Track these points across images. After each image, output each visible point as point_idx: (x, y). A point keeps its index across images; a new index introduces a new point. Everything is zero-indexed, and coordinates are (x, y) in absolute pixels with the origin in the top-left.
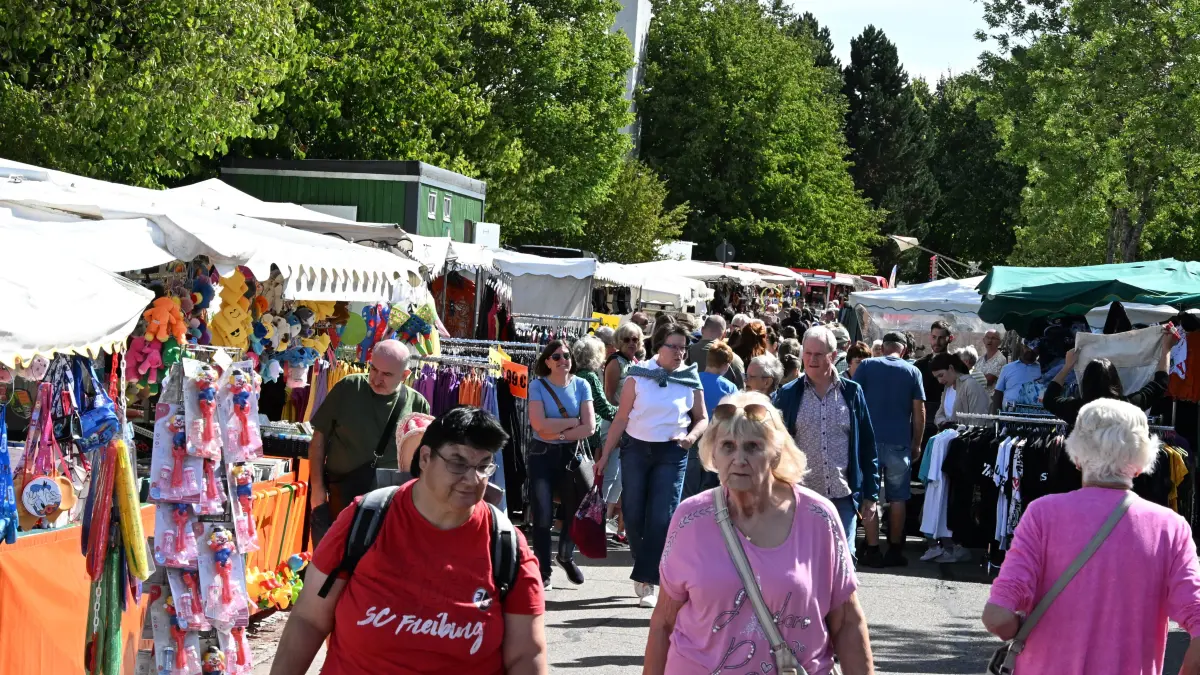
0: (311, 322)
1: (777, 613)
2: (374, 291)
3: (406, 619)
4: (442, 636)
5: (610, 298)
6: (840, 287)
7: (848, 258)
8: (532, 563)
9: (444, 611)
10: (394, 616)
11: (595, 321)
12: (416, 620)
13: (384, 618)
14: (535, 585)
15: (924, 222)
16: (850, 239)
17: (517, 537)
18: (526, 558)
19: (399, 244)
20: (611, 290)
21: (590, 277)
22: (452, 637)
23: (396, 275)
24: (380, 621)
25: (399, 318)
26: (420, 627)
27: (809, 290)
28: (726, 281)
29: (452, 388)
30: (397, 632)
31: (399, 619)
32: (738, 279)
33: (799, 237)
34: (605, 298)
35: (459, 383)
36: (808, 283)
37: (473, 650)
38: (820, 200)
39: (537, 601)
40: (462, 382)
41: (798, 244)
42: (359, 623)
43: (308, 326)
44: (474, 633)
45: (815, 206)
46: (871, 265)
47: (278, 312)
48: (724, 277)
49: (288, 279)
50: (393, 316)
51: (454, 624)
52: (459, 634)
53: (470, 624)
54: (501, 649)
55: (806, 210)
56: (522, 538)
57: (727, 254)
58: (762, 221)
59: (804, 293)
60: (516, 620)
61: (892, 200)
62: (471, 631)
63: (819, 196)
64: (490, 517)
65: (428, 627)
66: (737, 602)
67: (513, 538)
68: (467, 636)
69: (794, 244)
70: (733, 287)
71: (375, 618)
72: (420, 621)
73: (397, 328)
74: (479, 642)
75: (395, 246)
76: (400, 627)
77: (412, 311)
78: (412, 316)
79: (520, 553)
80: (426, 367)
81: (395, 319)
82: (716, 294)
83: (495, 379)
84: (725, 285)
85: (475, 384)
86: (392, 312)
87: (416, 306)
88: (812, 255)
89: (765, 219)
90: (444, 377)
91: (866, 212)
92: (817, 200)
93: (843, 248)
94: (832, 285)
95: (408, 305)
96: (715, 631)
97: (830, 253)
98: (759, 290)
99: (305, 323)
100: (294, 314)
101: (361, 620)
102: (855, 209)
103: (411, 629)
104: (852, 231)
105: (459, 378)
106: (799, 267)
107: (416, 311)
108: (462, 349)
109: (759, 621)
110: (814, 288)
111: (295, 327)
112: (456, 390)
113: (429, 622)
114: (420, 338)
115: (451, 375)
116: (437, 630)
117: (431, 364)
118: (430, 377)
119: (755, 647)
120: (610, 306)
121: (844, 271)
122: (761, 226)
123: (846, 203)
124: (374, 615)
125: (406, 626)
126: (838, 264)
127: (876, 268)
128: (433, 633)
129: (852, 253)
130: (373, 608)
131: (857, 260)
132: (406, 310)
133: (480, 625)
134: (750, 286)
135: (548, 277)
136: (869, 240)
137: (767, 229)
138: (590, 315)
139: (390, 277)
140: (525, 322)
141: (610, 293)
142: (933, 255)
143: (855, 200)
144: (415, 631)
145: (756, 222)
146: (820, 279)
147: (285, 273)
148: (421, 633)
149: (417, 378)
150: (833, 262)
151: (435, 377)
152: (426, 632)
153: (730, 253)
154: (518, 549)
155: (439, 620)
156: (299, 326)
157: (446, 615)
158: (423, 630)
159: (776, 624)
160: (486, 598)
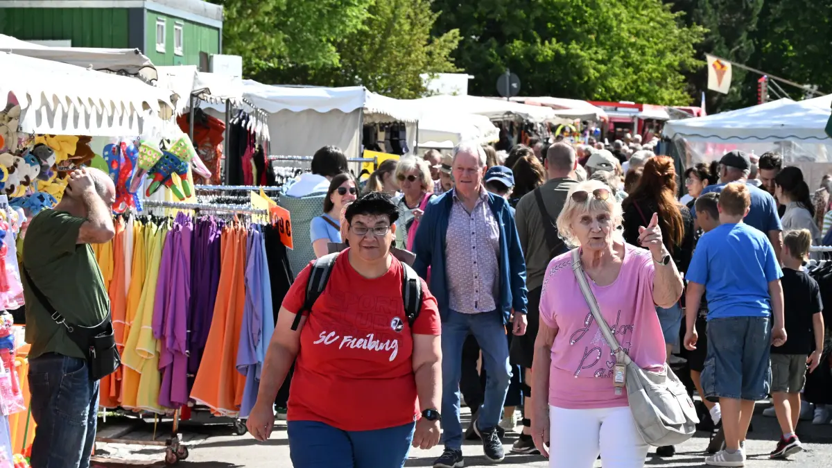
0: (51, 161)
1: (614, 326)
2: (121, 124)
3: (346, 339)
4: (370, 348)
5: (382, 136)
6: (649, 121)
7: (657, 88)
8: (431, 301)
9: (371, 333)
10: (338, 337)
11: (368, 162)
12: (352, 339)
13: (331, 338)
14: (433, 315)
15: (748, 38)
16: (659, 64)
17: (421, 284)
18: (427, 297)
19: (141, 72)
20: (382, 127)
21: (359, 110)
22: (377, 349)
23: (145, 105)
24: (329, 340)
25: (149, 157)
26: (355, 344)
27: (612, 126)
28: (512, 118)
29: (212, 238)
30: (340, 348)
31: (341, 339)
32: (527, 115)
33: (599, 62)
34: (376, 135)
35: (219, 232)
36: (610, 118)
37: (392, 359)
38: (620, 14)
39: (434, 325)
40: (224, 231)
41: (598, 71)
42: (315, 343)
43: (47, 166)
44: (392, 347)
45: (614, 23)
46: (686, 94)
47: (14, 152)
48: (509, 113)
49: (26, 110)
50: (142, 154)
51: (378, 341)
52: (381, 348)
53: (389, 341)
54: (411, 359)
55: (604, 28)
56: (425, 285)
57: (511, 87)
58: (550, 43)
59: (606, 131)
60: (421, 338)
61: (705, 13)
62: (390, 346)
63: (617, 11)
64: (402, 270)
65: (361, 343)
66: (587, 323)
67: (418, 284)
68: (387, 349)
69: (592, 71)
70: (522, 124)
71: (325, 339)
72: (355, 339)
73: (148, 169)
74: (395, 353)
75: (136, 75)
76: (342, 344)
77: (164, 147)
78: (165, 153)
79: (422, 294)
80: (181, 217)
81: (146, 158)
82: (501, 134)
83: (262, 226)
84: (512, 124)
85: (238, 232)
86: (141, 149)
87: (168, 141)
88: (615, 83)
89: (554, 40)
90: (203, 227)
91: (676, 31)
92: (616, 16)
93: (650, 74)
94: (640, 120)
95: (159, 141)
96: (572, 344)
97: (635, 82)
98: (552, 129)
99: (44, 163)
100: (31, 153)
101: (316, 341)
102: (664, 26)
103: (350, 345)
104: (661, 54)
105: (220, 226)
106: (597, 100)
107: (169, 148)
108: (215, 197)
109: (603, 334)
110: (617, 125)
111: (35, 167)
112: (218, 241)
113: (362, 340)
114: (176, 179)
115: (211, 223)
116: (367, 345)
117: (185, 212)
118: (185, 226)
119: (600, 351)
120: (382, 146)
121: (652, 102)
122: (547, 50)
123: (652, 19)
124: (324, 337)
125: (346, 343)
126: (646, 95)
127: (692, 97)
128: (364, 347)
129: (662, 82)
130: (324, 332)
131: (667, 88)
132: (158, 147)
133: (395, 341)
134: (541, 124)
135: (310, 111)
136: (682, 64)
137: (557, 53)
138: (362, 155)
139: (139, 107)
140: (285, 165)
141: (382, 130)
142: (761, 76)
143: (663, 15)
144: (352, 347)
145: (543, 43)
146: (624, 113)
147: (23, 103)
148: (356, 347)
149: (170, 228)
150: (640, 93)
151: (191, 227)
152: (359, 347)
153: (515, 85)
154: (421, 291)
155: (368, 339)
156: (38, 167)
157: (372, 336)
158: (358, 346)
159: (614, 334)
160: (400, 324)
